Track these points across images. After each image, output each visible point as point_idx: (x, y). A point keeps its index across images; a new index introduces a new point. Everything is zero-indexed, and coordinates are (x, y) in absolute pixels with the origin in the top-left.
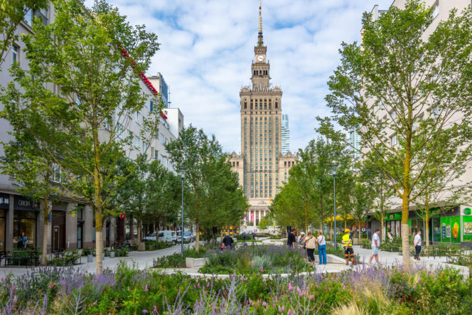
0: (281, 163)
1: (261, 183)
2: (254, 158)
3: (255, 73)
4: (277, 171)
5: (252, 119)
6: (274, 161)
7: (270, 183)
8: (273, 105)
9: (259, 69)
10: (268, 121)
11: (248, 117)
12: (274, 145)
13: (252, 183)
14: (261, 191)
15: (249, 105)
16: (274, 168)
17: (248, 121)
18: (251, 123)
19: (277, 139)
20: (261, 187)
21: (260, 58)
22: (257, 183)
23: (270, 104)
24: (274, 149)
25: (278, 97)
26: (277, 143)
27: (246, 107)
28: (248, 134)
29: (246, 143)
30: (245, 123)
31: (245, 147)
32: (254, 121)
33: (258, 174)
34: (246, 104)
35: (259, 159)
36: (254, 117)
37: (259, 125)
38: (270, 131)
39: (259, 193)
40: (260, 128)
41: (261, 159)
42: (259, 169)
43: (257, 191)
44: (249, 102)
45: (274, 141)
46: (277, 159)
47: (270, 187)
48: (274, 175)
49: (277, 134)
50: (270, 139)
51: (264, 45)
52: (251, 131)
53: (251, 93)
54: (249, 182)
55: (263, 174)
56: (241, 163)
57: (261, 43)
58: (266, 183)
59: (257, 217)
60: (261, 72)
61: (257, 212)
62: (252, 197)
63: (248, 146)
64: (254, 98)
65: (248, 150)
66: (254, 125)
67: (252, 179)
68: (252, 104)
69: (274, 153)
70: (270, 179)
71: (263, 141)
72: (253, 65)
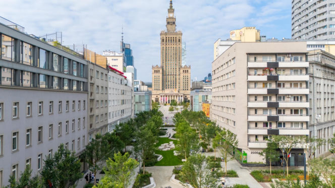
0: (181, 71)
1: (171, 81)
2: (167, 68)
3: (168, 23)
4: (179, 75)
5: (166, 48)
6: (178, 70)
7: (176, 81)
8: (178, 40)
9: (170, 21)
10: (175, 49)
11: (165, 47)
12: (178, 61)
13: (166, 81)
14: (171, 85)
15: (165, 40)
16: (178, 73)
17: (165, 49)
18: (166, 50)
19: (179, 58)
20: (171, 83)
21: (171, 15)
22: (169, 81)
23: (176, 40)
24: (178, 64)
25: (180, 36)
26: (179, 60)
27: (163, 41)
28: (164, 54)
29: (163, 60)
30: (163, 50)
31: (163, 62)
32: (167, 49)
33: (170, 76)
34: (163, 40)
35: (170, 68)
36: (168, 46)
37: (170, 51)
38: (176, 54)
39: (170, 86)
40: (171, 53)
41: (171, 69)
42: (170, 74)
43: (169, 85)
44: (165, 38)
45: (178, 59)
46: (179, 69)
47: (176, 83)
48: (178, 77)
49: (179, 56)
50: (176, 58)
51: (173, 8)
52: (166, 54)
53: (166, 34)
54: (165, 81)
55: (172, 76)
56: (161, 71)
57: (171, 7)
58: (173, 81)
59: (169, 99)
60: (171, 22)
61: (169, 96)
62: (166, 88)
63: (164, 61)
64: (167, 36)
65: (164, 64)
66: (168, 51)
67: (166, 79)
68: (166, 40)
69: (178, 66)
70: (176, 79)
71: (172, 59)
72: (167, 19)
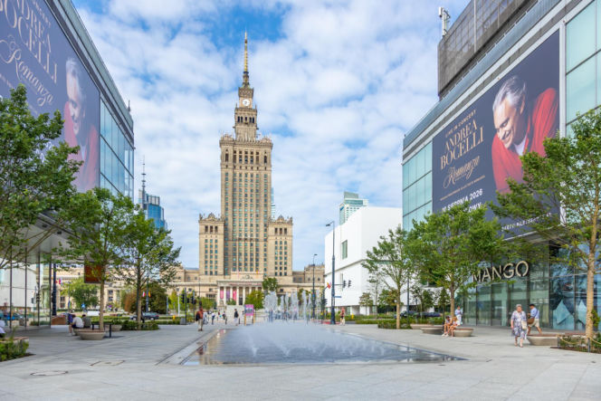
0: (271, 229)
1: (246, 255)
2: (237, 223)
3: (239, 120)
4: (266, 240)
5: (234, 175)
6: (262, 228)
7: (257, 255)
8: (261, 159)
9: (244, 115)
10: (254, 178)
11: (230, 172)
12: (262, 208)
13: (235, 254)
14: (246, 264)
15: (231, 157)
16: (261, 237)
17: (230, 177)
18: (234, 180)
19: (266, 201)
20: (246, 259)
21: (246, 102)
22: (240, 254)
23: (257, 158)
24: (262, 213)
25: (268, 149)
26: (266, 206)
27: (227, 160)
28: (230, 192)
29: (227, 204)
30: (227, 179)
31: (227, 209)
32: (237, 178)
33: (243, 243)
34: (227, 155)
35: (243, 224)
36: (238, 172)
37: (243, 183)
38: (257, 191)
39: (243, 267)
40: (246, 187)
41: (246, 225)
42: (243, 237)
43: (240, 264)
44: (231, 153)
45: (262, 203)
46: (265, 225)
47: (257, 260)
48: (261, 244)
49: (266, 196)
50: (257, 200)
51: (251, 87)
52: (234, 190)
53: (234, 143)
54: (230, 253)
55: (249, 243)
56: (221, 228)
57: (247, 84)
58: (252, 255)
59: (241, 295)
60: (246, 118)
61: (241, 288)
62: (234, 270)
63: (230, 207)
64: (238, 149)
65: (230, 212)
66: (238, 182)
67: (235, 249)
68: (235, 157)
69: (262, 218)
70: (257, 250)
71: (249, 202)
72: (237, 109)
